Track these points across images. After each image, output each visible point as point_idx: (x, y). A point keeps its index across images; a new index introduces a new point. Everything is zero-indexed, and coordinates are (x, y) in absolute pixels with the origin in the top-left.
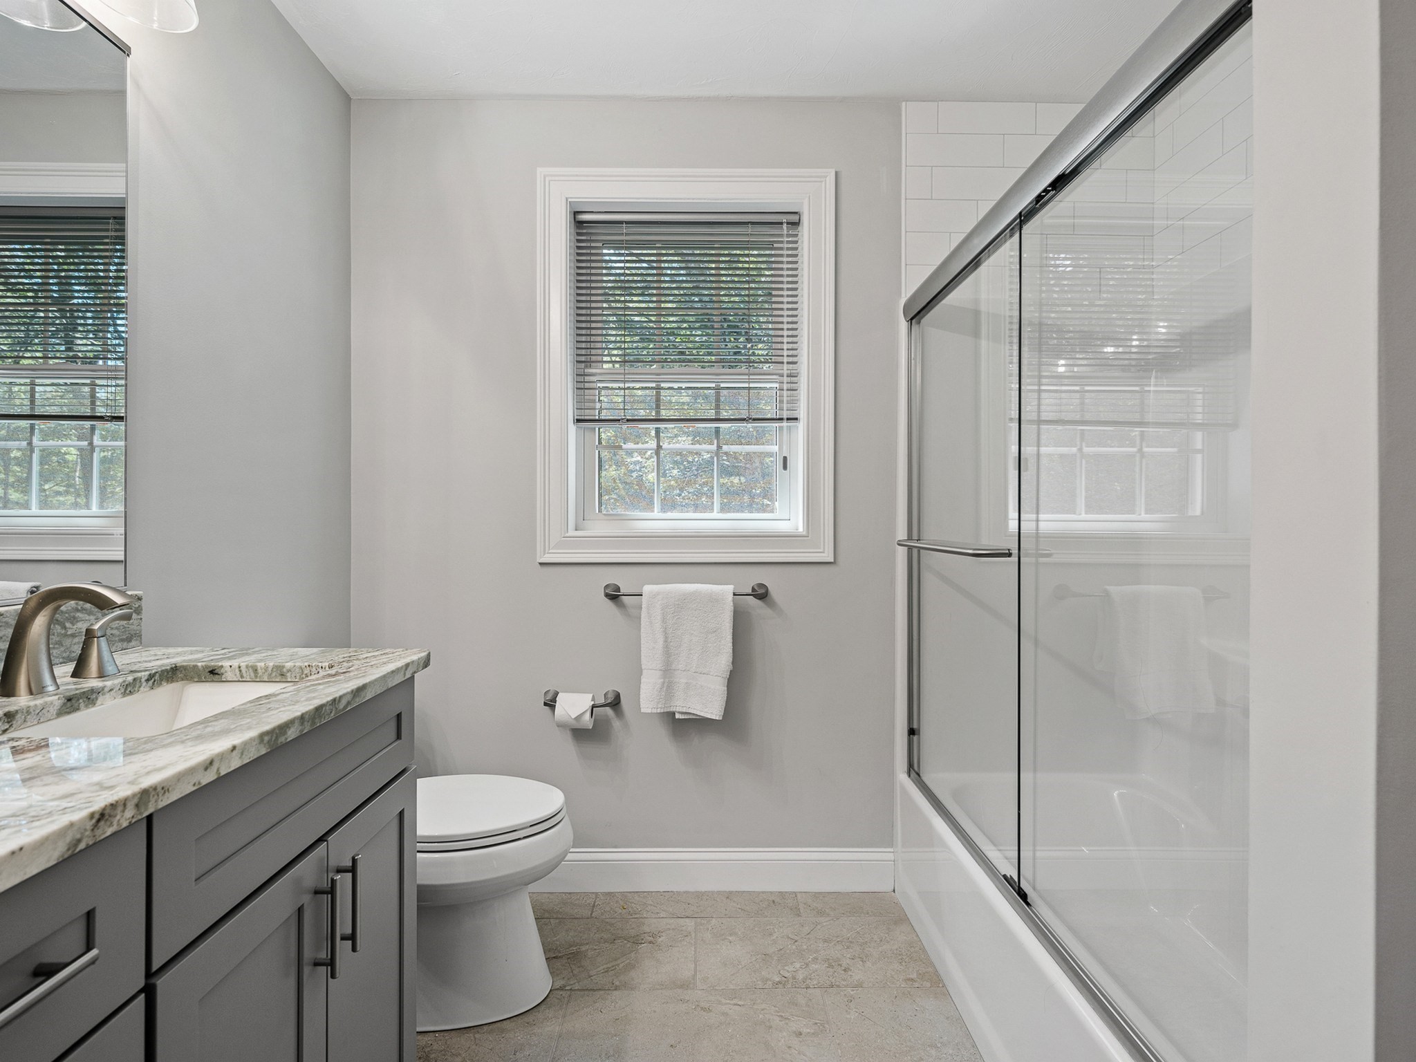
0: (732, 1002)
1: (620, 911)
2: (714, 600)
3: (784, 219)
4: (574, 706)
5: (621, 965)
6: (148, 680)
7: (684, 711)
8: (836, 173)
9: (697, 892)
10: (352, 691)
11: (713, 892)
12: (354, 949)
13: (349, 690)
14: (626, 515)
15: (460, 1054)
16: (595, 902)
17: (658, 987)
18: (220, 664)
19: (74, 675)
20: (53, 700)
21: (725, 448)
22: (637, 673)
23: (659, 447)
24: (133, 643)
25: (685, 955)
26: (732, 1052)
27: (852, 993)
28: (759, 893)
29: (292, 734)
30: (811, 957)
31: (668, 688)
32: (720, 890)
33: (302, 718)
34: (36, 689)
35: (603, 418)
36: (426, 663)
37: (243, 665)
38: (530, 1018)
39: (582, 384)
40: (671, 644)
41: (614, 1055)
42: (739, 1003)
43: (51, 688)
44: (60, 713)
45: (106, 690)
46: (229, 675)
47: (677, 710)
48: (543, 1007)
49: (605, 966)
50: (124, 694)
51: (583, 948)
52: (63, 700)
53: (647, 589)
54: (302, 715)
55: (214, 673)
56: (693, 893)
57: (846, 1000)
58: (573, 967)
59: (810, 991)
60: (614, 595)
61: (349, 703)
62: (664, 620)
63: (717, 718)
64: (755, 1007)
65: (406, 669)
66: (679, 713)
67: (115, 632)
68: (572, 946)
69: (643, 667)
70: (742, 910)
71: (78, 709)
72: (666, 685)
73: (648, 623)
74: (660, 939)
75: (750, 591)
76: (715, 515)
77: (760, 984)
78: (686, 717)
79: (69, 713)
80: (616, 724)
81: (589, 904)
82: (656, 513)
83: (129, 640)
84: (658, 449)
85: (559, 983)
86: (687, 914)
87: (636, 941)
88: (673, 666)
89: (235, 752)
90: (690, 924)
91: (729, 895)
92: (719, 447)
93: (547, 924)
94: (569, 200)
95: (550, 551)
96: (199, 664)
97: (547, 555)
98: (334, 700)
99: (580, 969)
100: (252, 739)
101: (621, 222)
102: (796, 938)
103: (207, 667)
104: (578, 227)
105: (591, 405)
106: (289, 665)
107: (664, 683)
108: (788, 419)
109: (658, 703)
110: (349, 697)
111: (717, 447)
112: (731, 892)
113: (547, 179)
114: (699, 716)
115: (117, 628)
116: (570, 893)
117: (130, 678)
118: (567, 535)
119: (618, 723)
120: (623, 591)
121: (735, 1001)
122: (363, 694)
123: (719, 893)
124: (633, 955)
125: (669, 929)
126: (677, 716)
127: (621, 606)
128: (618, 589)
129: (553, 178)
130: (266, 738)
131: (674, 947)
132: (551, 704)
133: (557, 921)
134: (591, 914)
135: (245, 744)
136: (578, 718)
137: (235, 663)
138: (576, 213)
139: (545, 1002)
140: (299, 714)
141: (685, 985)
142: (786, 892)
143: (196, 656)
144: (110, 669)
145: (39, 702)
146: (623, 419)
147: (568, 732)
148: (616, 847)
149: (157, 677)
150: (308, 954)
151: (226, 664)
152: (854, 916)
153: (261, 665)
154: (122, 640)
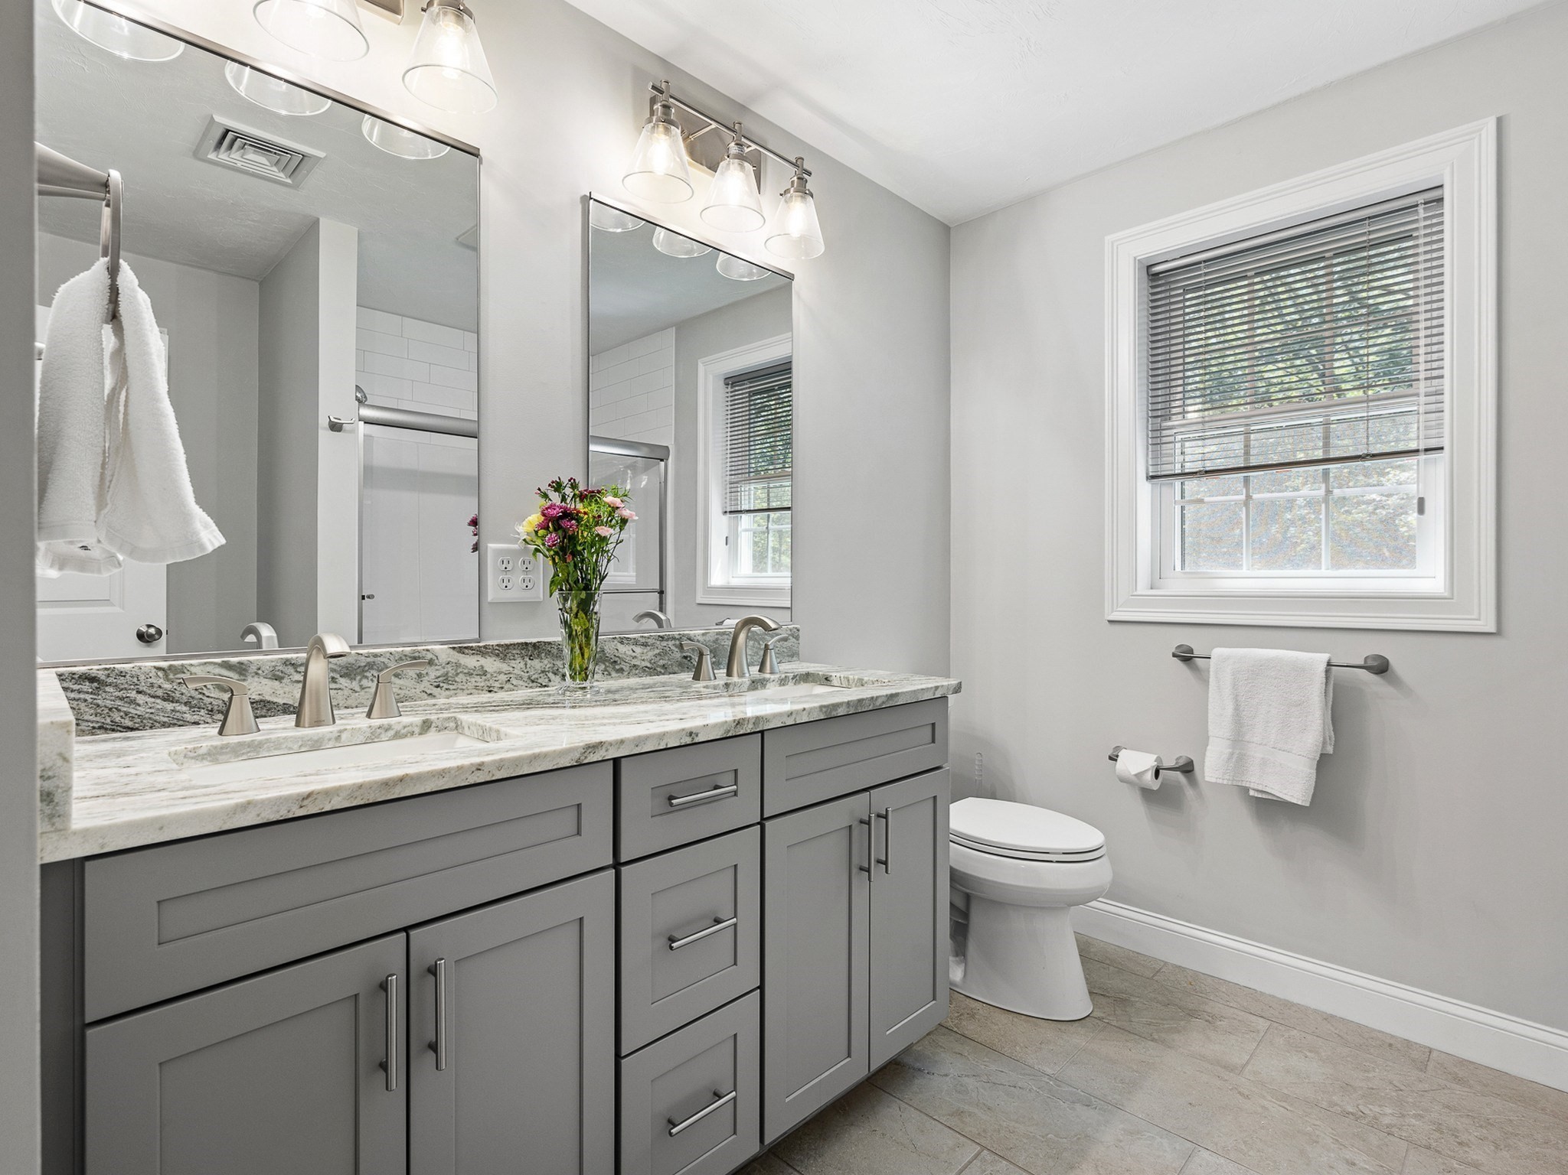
0: (1278, 1103)
1: (1186, 985)
2: (1300, 670)
3: (1420, 199)
4: (1136, 763)
5: (1166, 1026)
6: (793, 679)
7: (1260, 789)
8: (1500, 121)
9: (1285, 1000)
10: (887, 695)
11: (1307, 1008)
12: (887, 872)
13: (885, 694)
14: (1207, 573)
15: (997, 1025)
16: (1160, 969)
17: (1198, 1057)
18: (831, 674)
19: (760, 671)
20: (746, 681)
21: (1337, 492)
22: (1204, 742)
23: (1249, 497)
24: (794, 659)
25: (1242, 1045)
26: (1257, 1138)
27: (1456, 1165)
28: (1374, 1030)
29: (841, 711)
30: (1414, 1112)
31: (1238, 758)
32: (1318, 1008)
33: (848, 703)
34: (741, 675)
35: (1187, 471)
36: (957, 689)
37: (842, 676)
38: (1063, 1027)
39: (1156, 438)
40: (1244, 713)
41: (1128, 1084)
42: (1289, 1108)
43: (747, 675)
44: (749, 689)
45: (771, 680)
46: (835, 682)
47: (1251, 786)
48: (1077, 1024)
49: (1150, 1020)
50: (780, 685)
51: (1133, 999)
52: (751, 682)
53: (1217, 652)
54: (848, 702)
55: (827, 679)
56: (1280, 1000)
57: (1442, 1168)
58: (1117, 1008)
59: (1390, 1138)
60: (1186, 656)
61: (883, 703)
62: (1235, 686)
63: (1299, 803)
64: (1307, 1119)
65: (936, 690)
66: (1254, 790)
67: (785, 650)
68: (1122, 993)
69: (1210, 734)
70: (1339, 1036)
71: (757, 689)
72: (1235, 756)
73: (1215, 688)
74: (1220, 1023)
75: (1361, 662)
76: (1323, 572)
77: (1325, 1105)
78: (1264, 796)
79: (753, 690)
80: (1189, 792)
81: (1154, 968)
82: (1244, 571)
83: (792, 656)
84: (1247, 500)
85: (1096, 1014)
86: (1263, 1015)
87: (1192, 1014)
88: (1247, 738)
89: (805, 712)
90: (1263, 1025)
91: (1329, 1018)
92: (1328, 492)
93: (1104, 968)
94: (1138, 258)
95: (1119, 609)
96: (820, 673)
97: (1115, 613)
98: (872, 698)
99: (1124, 1013)
100: (815, 708)
101: (1200, 263)
102: (1403, 1088)
103: (824, 675)
104: (1152, 280)
105: (1171, 459)
106: (866, 679)
107: (1232, 754)
108: (1426, 450)
109: (1224, 774)
110: (884, 699)
111: (1326, 491)
112: (1332, 1016)
113: (1115, 244)
114: (1278, 797)
115: (786, 648)
116: (1138, 953)
117: (783, 676)
118: (1135, 593)
119: (1191, 792)
120: (1196, 653)
121: (1284, 1104)
122: (896, 699)
123: (1316, 1011)
124: (1182, 1023)
125: (1235, 1019)
126: (1252, 793)
127: (1195, 669)
128: (1191, 651)
129: (1119, 242)
130: (824, 710)
131: (1234, 1035)
132: (1113, 758)
133: (1117, 969)
134: (1153, 976)
135: (811, 709)
136: (1139, 775)
137: (838, 675)
138: (1149, 267)
139: (1081, 1022)
140: (846, 700)
141: (1230, 1068)
142: (1416, 1043)
143: (820, 669)
144: (777, 670)
145: (740, 680)
146: (1200, 471)
147: (1137, 791)
148: (1190, 922)
149: (798, 678)
150: (855, 861)
151: (834, 674)
152: (1516, 1104)
153: (851, 677)
154: (788, 656)
